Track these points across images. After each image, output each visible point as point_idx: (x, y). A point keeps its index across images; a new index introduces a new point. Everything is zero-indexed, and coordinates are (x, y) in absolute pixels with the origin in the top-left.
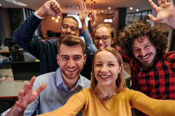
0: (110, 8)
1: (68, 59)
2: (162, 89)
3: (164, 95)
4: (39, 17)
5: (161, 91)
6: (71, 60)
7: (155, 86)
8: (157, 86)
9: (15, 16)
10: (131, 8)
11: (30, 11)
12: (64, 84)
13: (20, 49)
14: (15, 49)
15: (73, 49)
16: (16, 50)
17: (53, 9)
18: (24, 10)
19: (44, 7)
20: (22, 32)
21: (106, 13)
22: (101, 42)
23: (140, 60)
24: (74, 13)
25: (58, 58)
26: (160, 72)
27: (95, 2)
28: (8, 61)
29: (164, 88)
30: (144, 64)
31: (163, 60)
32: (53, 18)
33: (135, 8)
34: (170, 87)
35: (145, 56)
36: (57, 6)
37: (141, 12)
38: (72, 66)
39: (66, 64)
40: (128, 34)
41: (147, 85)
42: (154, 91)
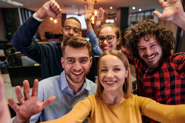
0: (111, 8)
1: (74, 62)
2: (168, 92)
3: (169, 98)
4: (38, 19)
5: (166, 94)
6: (77, 63)
7: (160, 88)
8: (163, 88)
9: (10, 16)
10: (134, 8)
11: (26, 11)
12: (69, 87)
13: (16, 53)
14: (11, 53)
15: (79, 51)
16: (13, 54)
17: (53, 10)
18: (19, 10)
19: (43, 9)
20: (21, 36)
21: (108, 13)
22: (105, 42)
23: (145, 60)
24: (74, 13)
25: (62, 61)
26: (165, 74)
27: (96, 1)
28: (4, 65)
29: (169, 90)
30: (149, 64)
31: (169, 62)
32: (51, 19)
33: (137, 8)
34: (176, 89)
35: (151, 56)
36: (56, 7)
37: (144, 12)
38: (78, 69)
39: (72, 67)
40: (135, 31)
41: (152, 87)
42: (159, 94)
